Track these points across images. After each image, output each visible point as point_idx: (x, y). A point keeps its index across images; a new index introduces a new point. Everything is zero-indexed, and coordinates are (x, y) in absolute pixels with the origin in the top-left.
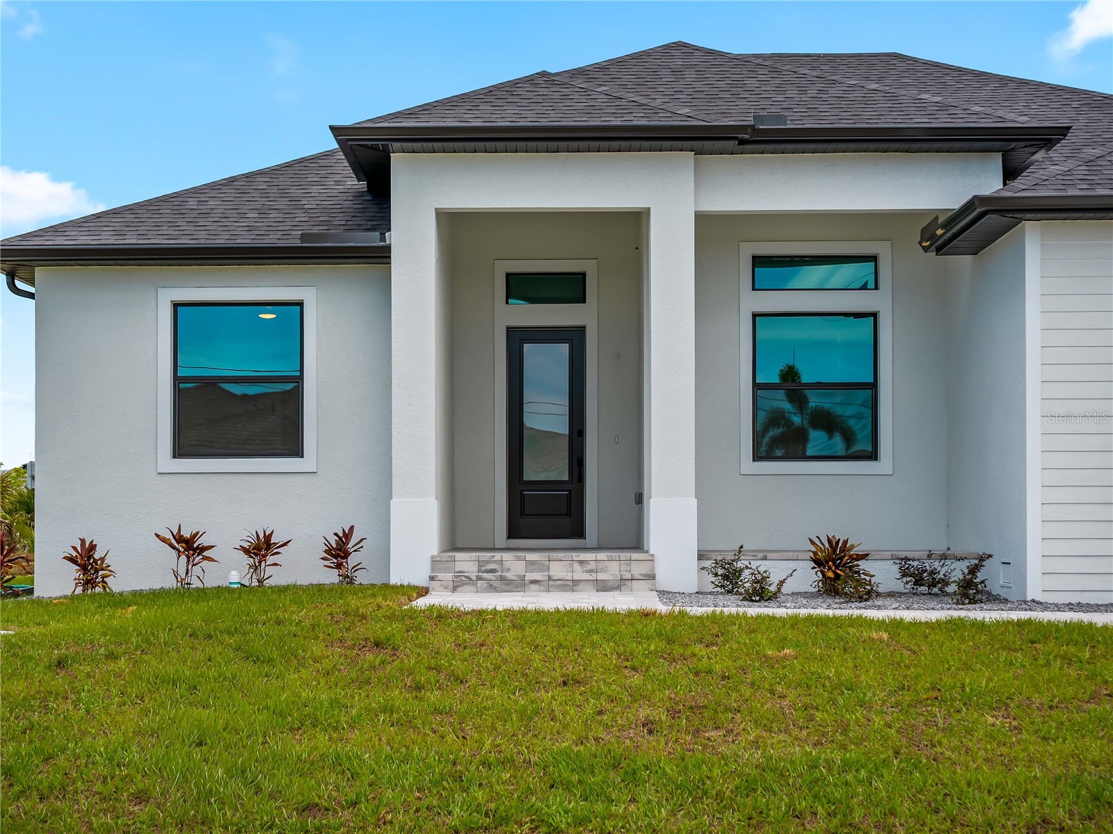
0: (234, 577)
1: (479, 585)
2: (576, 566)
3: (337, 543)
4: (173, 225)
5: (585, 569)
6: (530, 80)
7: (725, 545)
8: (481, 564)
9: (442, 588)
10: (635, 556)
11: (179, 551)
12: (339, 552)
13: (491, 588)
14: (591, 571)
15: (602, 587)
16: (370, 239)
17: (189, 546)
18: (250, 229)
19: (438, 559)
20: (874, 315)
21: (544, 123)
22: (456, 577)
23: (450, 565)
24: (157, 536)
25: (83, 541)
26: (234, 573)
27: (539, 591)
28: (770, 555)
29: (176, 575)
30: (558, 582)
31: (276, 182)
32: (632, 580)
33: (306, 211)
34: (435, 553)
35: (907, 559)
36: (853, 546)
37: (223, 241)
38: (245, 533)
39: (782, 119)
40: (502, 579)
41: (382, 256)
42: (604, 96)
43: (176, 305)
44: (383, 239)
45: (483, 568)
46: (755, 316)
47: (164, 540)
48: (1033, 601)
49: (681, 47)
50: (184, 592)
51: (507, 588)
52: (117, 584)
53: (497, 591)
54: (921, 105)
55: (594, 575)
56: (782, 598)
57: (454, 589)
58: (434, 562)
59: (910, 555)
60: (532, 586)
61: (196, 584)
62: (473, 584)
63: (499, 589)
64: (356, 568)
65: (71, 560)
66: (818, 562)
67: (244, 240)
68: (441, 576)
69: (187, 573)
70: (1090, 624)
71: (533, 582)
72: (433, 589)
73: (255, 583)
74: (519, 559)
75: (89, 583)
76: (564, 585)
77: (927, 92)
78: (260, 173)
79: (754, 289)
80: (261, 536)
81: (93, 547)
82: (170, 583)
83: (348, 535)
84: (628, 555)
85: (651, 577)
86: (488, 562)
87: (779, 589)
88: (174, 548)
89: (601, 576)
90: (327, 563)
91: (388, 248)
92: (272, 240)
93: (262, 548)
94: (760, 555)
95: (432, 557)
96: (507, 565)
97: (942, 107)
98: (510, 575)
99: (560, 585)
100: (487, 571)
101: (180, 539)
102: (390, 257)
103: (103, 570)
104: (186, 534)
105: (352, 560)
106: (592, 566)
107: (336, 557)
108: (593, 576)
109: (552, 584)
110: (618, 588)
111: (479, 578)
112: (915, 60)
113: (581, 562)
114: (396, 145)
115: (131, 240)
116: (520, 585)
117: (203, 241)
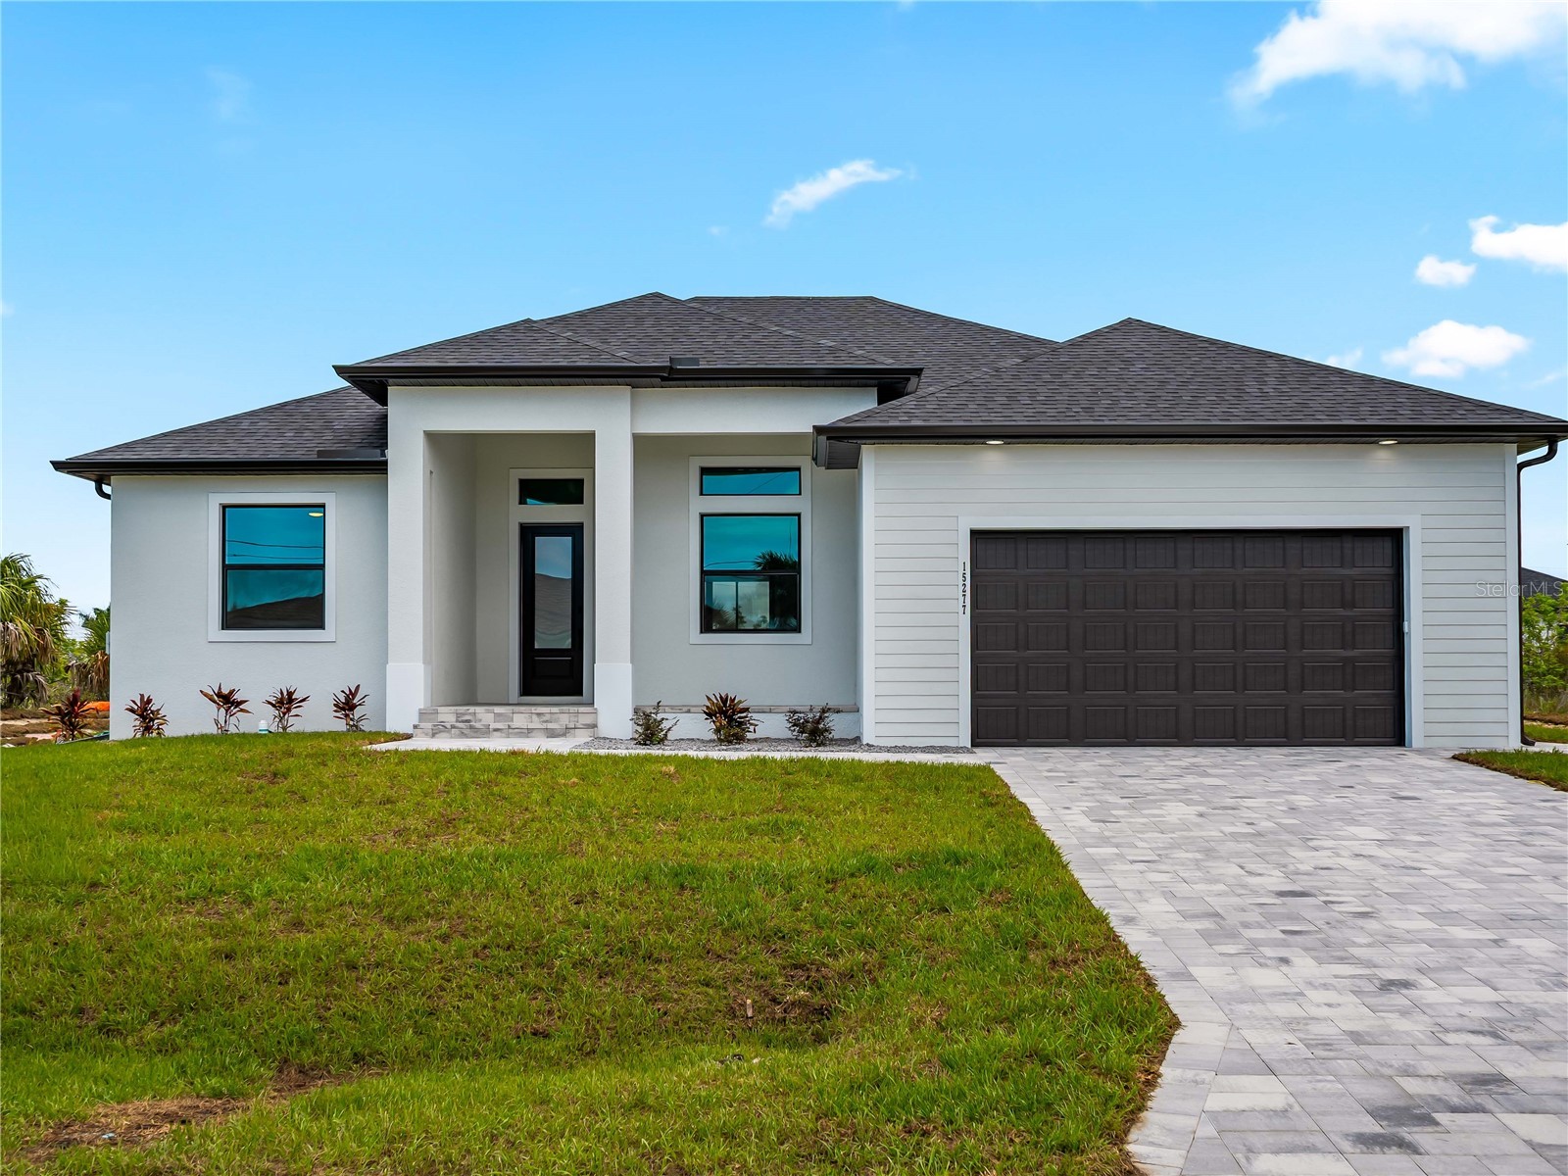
0: (263, 725)
1: (453, 732)
2: (534, 717)
3: (346, 699)
4: (222, 442)
5: (541, 720)
6: (513, 327)
7: (648, 703)
8: (458, 715)
9: (423, 735)
10: (582, 709)
11: (218, 704)
12: (347, 705)
13: (463, 735)
14: (546, 721)
15: (552, 734)
16: (374, 455)
17: (227, 701)
18: (284, 445)
19: (425, 712)
20: (799, 515)
21: (507, 363)
22: (435, 726)
23: (433, 716)
24: (201, 692)
25: (142, 696)
26: (262, 722)
27: (501, 737)
28: (692, 709)
29: (217, 722)
30: (516, 730)
31: (320, 406)
32: (575, 728)
33: (334, 430)
34: (424, 706)
35: (795, 712)
36: (740, 702)
37: (277, 456)
38: (272, 690)
39: (696, 361)
40: (471, 727)
41: (381, 468)
42: (566, 341)
43: (224, 507)
44: (383, 454)
45: (459, 719)
46: (702, 516)
47: (206, 695)
48: (868, 744)
49: (657, 297)
50: (223, 737)
51: (475, 735)
52: (169, 731)
53: (467, 737)
54: (816, 350)
55: (545, 724)
56: (666, 742)
57: (433, 735)
58: (422, 714)
59: (798, 709)
60: (495, 733)
61: (232, 730)
62: (449, 732)
63: (469, 735)
64: (360, 719)
65: (132, 710)
66: (710, 714)
67: (275, 455)
68: (422, 725)
69: (226, 722)
70: (860, 761)
71: (496, 730)
72: (416, 735)
73: (281, 730)
74: (488, 712)
75: (148, 729)
76: (520, 732)
77: (824, 337)
78: (310, 399)
79: (701, 494)
80: (285, 694)
81: (149, 701)
82: (213, 730)
83: (354, 694)
84: (576, 709)
85: (594, 726)
86: (464, 714)
87: (666, 735)
88: (214, 702)
89: (550, 726)
90: (338, 714)
91: (385, 463)
92: (298, 455)
93: (286, 702)
94: (685, 709)
95: (420, 710)
96: (479, 716)
97: (832, 350)
98: (478, 725)
99: (518, 732)
100: (463, 722)
101: (219, 695)
102: (387, 470)
103: (158, 719)
104: (225, 691)
105: (358, 713)
106: (547, 717)
107: (343, 709)
108: (544, 726)
109: (511, 732)
110: (564, 735)
111: (453, 727)
112: (884, 302)
113: (539, 714)
114: (390, 381)
115: (185, 455)
116: (486, 732)
117: (240, 456)
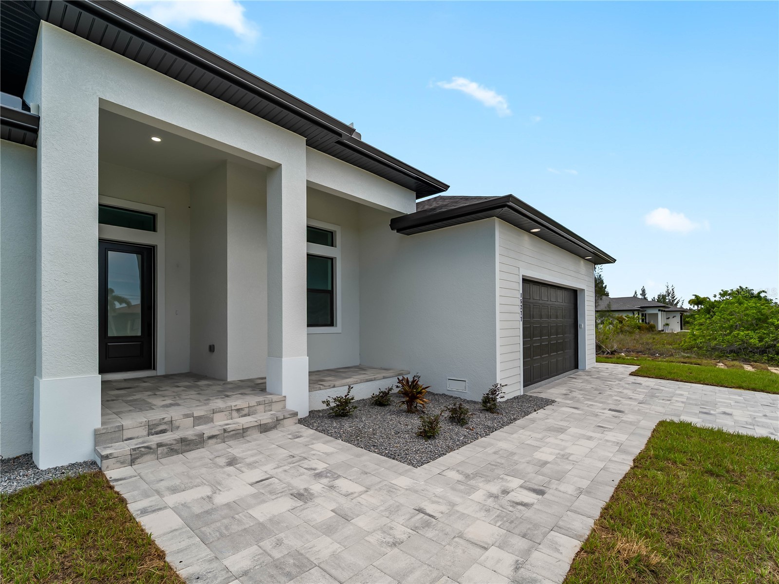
1: (159, 452)
2: (234, 413)
5: (241, 414)
9: (118, 465)
10: (275, 398)
13: (172, 453)
15: (264, 429)
19: (104, 431)
22: (135, 450)
23: (117, 435)
27: (216, 443)
30: (232, 433)
32: (284, 419)
34: (98, 425)
45: (153, 431)
51: (188, 448)
53: (178, 453)
57: (132, 462)
58: (99, 435)
60: (211, 441)
62: (153, 453)
63: (180, 451)
71: (211, 437)
72: (108, 467)
76: (236, 434)
85: (295, 414)
86: (158, 425)
89: (262, 420)
95: (95, 431)
96: (176, 423)
98: (189, 436)
99: (233, 435)
100: (157, 433)
108: (257, 422)
109: (227, 436)
110: (275, 427)
111: (160, 445)
113: (238, 410)
116: (201, 442)
